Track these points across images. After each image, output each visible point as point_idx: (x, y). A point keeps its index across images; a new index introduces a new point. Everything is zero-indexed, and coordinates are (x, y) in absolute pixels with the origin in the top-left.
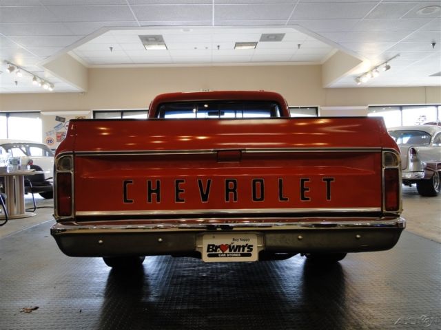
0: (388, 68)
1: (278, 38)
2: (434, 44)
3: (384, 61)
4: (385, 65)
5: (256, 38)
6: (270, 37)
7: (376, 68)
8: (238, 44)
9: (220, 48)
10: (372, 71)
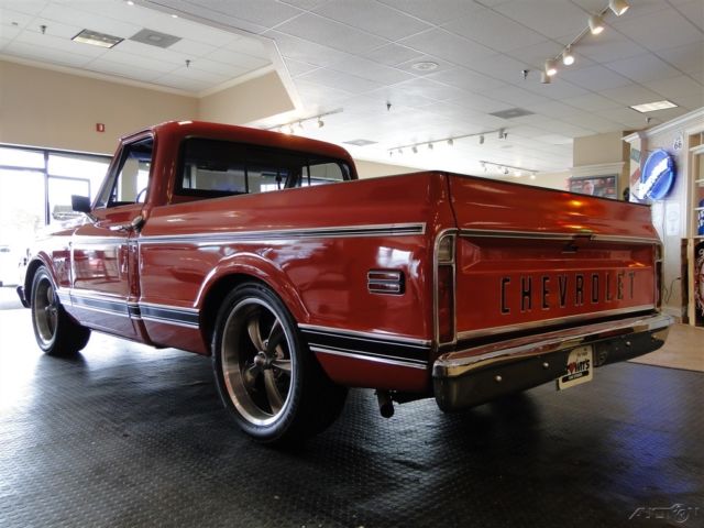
0: (322, 124)
1: (163, 40)
2: (389, 105)
3: (315, 113)
4: (317, 119)
5: (126, 31)
6: (153, 38)
7: (300, 121)
8: (86, 34)
9: (47, 30)
10: (291, 123)
